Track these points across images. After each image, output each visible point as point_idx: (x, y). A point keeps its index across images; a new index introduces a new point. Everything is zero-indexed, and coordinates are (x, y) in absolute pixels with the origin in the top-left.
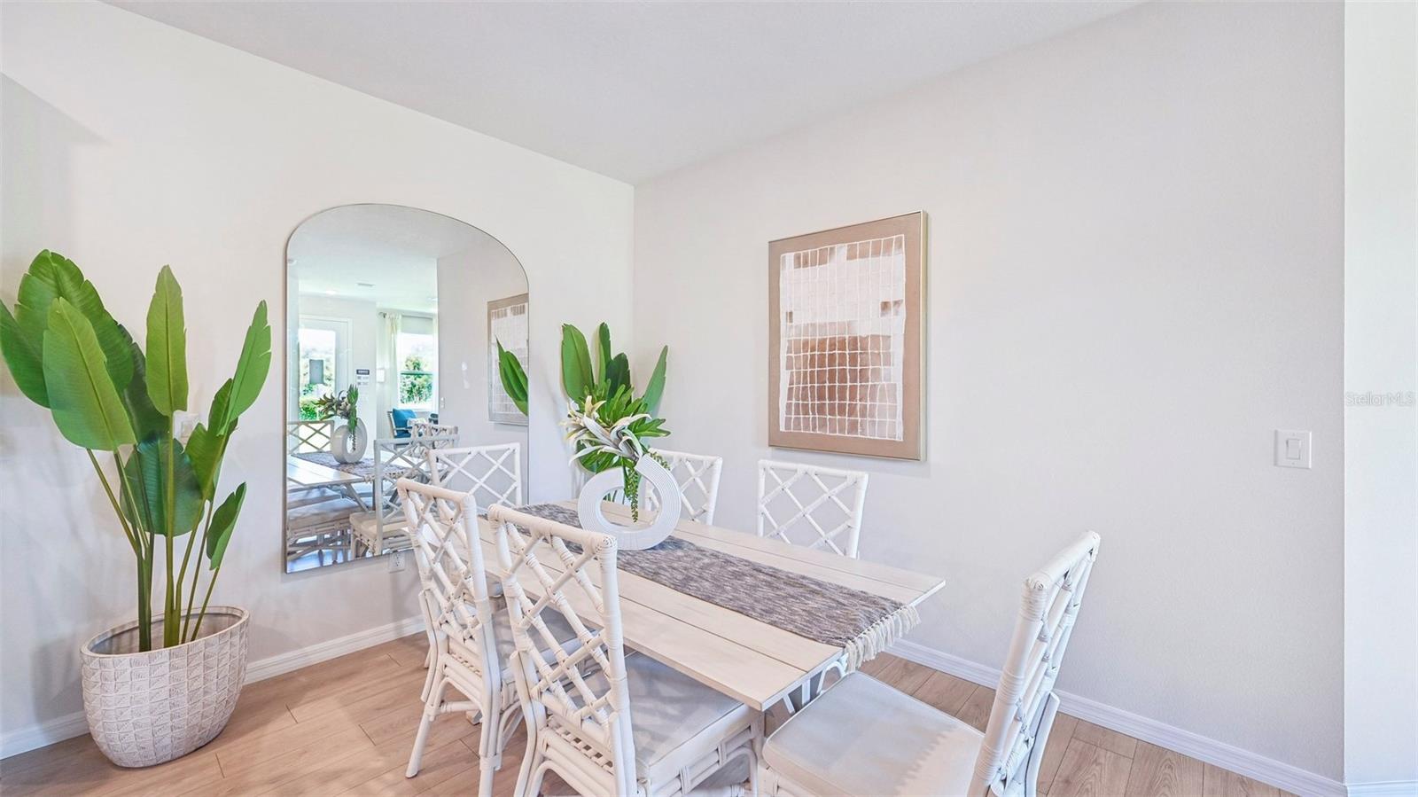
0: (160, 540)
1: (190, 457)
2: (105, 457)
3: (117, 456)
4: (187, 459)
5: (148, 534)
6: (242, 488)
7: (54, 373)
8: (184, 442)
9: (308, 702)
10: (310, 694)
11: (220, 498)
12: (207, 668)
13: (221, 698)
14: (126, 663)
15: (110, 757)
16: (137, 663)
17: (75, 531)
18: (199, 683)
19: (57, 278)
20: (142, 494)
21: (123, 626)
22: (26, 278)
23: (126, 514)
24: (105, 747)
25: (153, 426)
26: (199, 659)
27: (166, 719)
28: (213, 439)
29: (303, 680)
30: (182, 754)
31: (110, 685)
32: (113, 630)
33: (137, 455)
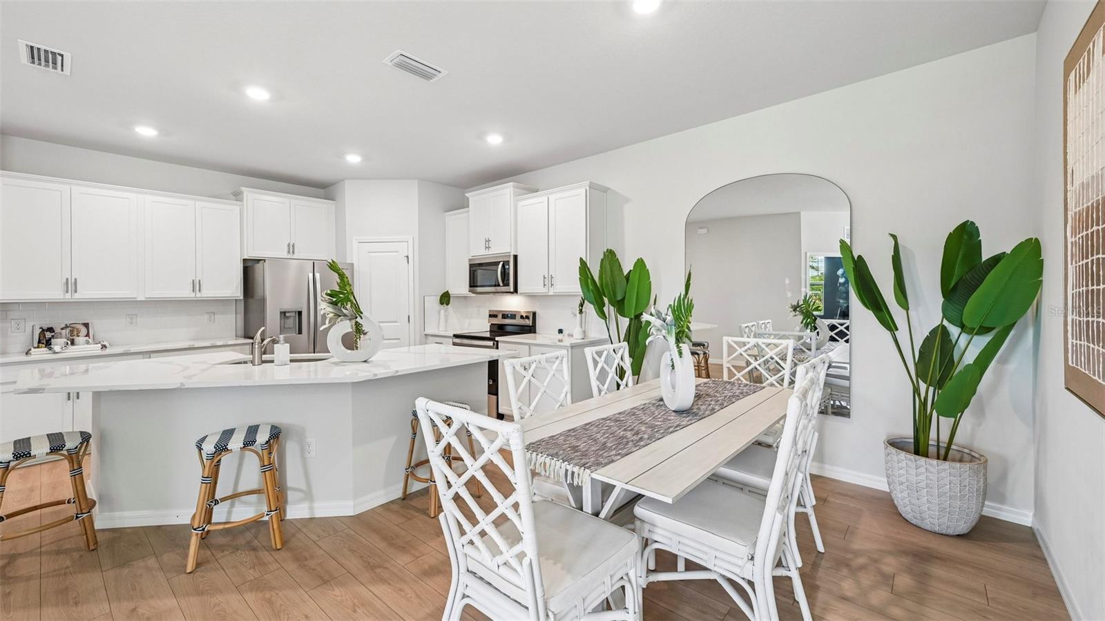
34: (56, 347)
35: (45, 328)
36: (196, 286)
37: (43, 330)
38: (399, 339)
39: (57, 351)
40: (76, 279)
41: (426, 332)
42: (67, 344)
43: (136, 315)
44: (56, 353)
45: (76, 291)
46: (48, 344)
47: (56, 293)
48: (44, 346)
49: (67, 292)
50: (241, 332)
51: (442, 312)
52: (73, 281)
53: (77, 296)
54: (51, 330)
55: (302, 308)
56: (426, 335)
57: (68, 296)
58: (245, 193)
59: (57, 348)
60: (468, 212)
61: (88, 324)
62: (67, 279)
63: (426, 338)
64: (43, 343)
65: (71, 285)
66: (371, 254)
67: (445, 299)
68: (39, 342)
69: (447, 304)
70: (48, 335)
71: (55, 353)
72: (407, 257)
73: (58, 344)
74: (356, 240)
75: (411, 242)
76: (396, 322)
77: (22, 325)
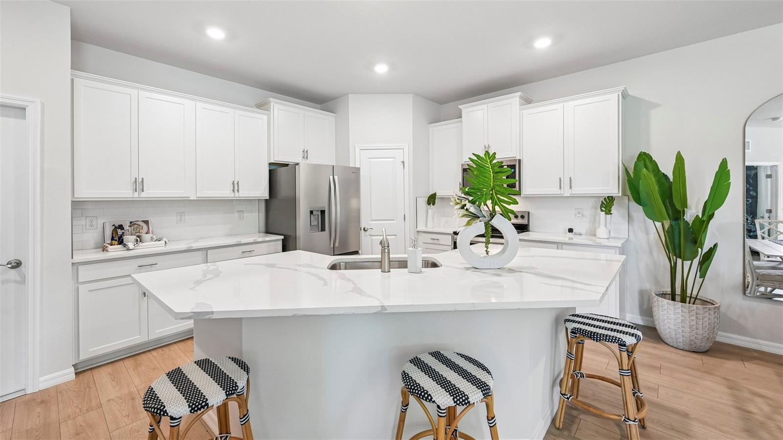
0: (679, 261)
1: (693, 229)
2: (658, 224)
3: (663, 225)
4: (692, 230)
5: (675, 257)
6: (715, 245)
7: (643, 195)
8: (691, 223)
9: (755, 364)
10: (757, 361)
11: (706, 249)
12: (697, 318)
13: (704, 335)
14: (666, 302)
15: (661, 335)
16: (669, 304)
17: (651, 252)
18: (694, 323)
19: (645, 161)
20: (673, 243)
21: (666, 291)
22: (636, 162)
23: (667, 247)
24: (659, 331)
25: (677, 215)
26: (694, 313)
27: (680, 330)
28: (702, 223)
29: (756, 354)
30: (687, 349)
31: (661, 309)
32: (663, 291)
33: (671, 226)
34: (129, 243)
35: (117, 225)
36: (235, 186)
37: (116, 228)
38: (396, 235)
39: (131, 248)
40: (143, 179)
41: (417, 230)
42: (137, 240)
43: (184, 213)
44: (130, 250)
45: (143, 190)
46: (121, 242)
47: (126, 192)
48: (117, 242)
49: (136, 191)
50: (263, 228)
51: (430, 211)
52: (140, 180)
53: (143, 195)
54: (121, 227)
55: (325, 207)
56: (418, 231)
57: (136, 195)
58: (272, 104)
59: (131, 245)
60: (461, 121)
61: (148, 221)
62: (136, 179)
63: (418, 234)
64: (116, 240)
65: (139, 185)
66: (370, 160)
67: (432, 200)
68: (113, 239)
69: (433, 205)
70: (120, 232)
71: (128, 249)
72: (403, 162)
73: (129, 240)
74: (358, 147)
75: (406, 150)
76: (393, 220)
77: (94, 223)
